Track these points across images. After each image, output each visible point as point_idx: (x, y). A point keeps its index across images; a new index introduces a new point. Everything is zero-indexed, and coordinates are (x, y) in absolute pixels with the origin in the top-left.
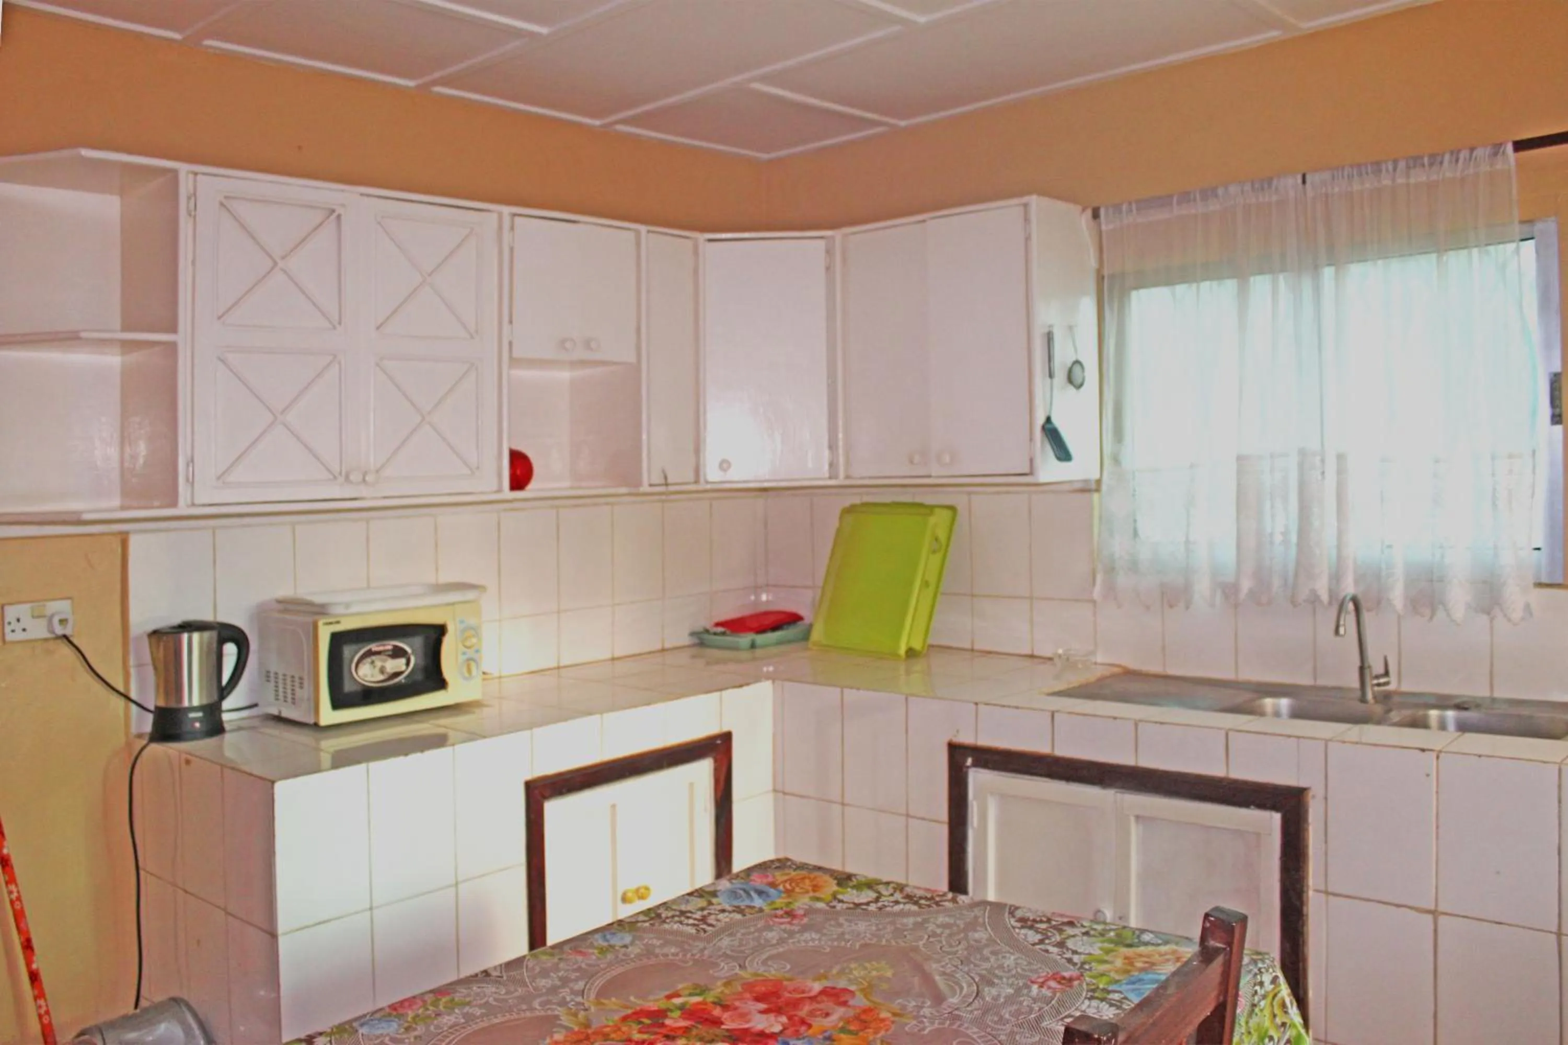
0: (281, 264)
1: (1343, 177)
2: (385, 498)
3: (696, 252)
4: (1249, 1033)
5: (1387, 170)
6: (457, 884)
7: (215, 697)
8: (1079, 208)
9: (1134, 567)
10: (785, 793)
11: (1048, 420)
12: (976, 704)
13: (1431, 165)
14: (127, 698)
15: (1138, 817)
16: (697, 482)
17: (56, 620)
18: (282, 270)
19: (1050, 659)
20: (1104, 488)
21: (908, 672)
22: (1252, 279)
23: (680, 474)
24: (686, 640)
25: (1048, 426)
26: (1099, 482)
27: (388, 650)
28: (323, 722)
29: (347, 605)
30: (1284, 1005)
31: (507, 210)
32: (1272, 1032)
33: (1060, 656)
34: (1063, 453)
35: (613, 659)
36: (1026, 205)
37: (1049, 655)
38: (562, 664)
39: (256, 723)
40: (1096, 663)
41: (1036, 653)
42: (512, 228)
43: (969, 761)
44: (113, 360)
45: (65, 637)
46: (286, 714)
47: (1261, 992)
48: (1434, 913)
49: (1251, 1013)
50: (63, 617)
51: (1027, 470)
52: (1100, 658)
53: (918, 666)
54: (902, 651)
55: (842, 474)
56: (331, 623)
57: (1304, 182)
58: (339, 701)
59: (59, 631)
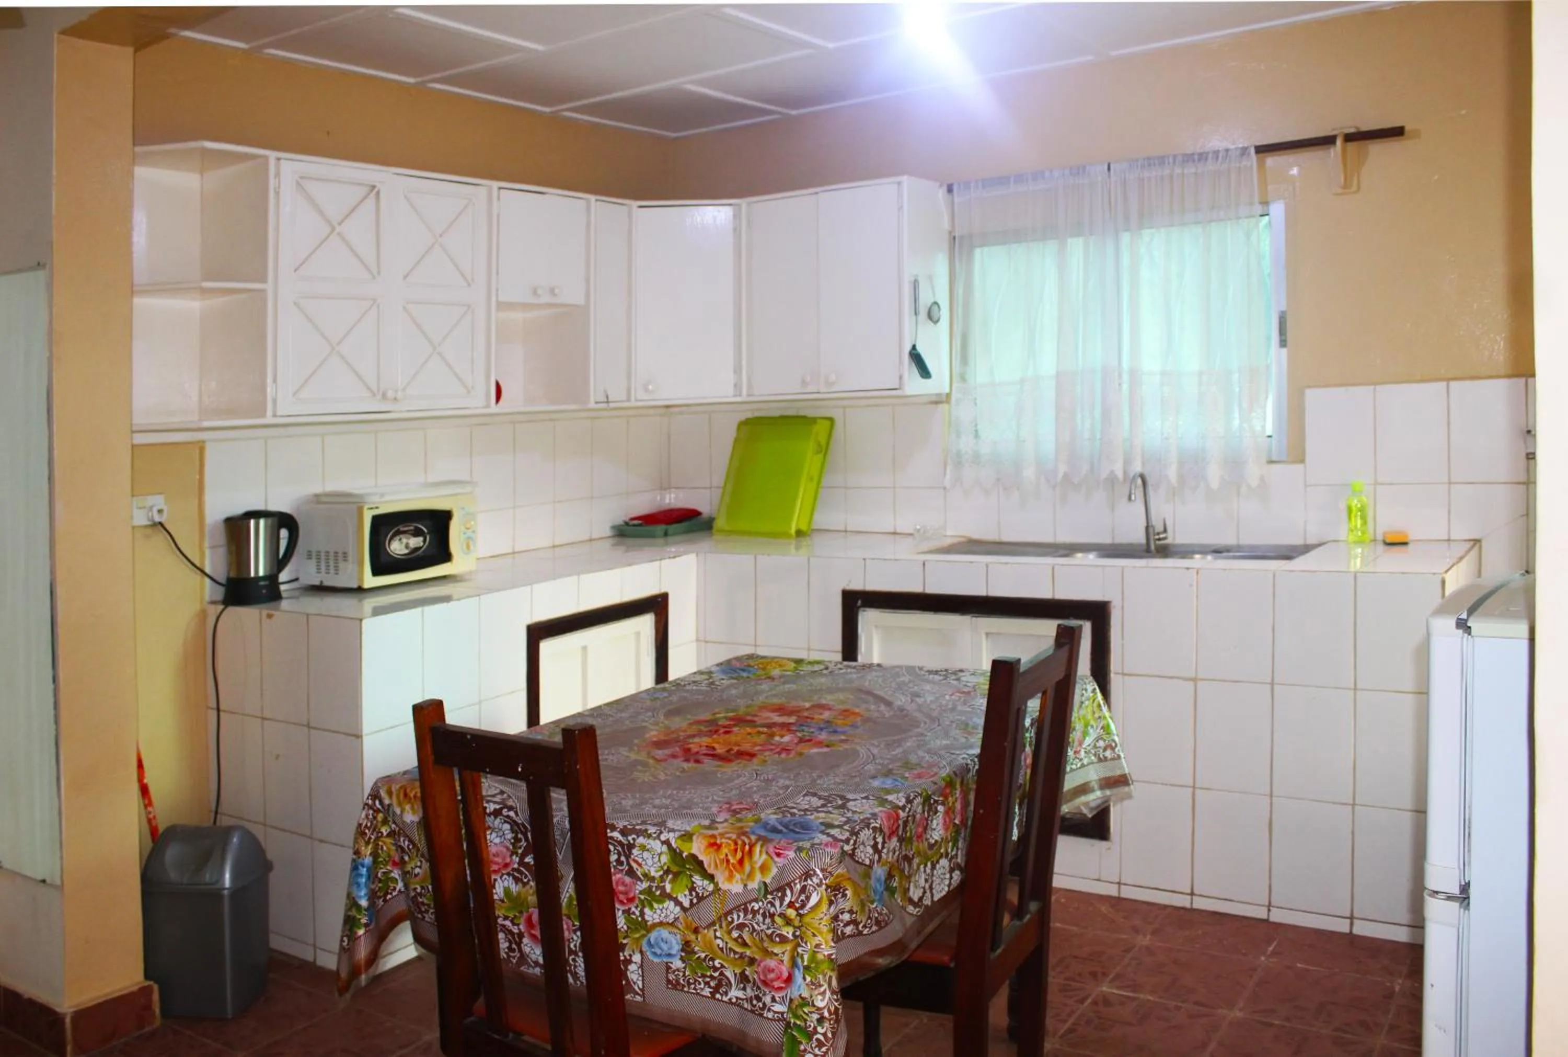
0: (338, 229)
1: (1137, 166)
2: (409, 411)
3: (630, 215)
4: (1079, 719)
5: (1169, 163)
6: (480, 702)
7: (275, 571)
8: (938, 184)
9: (976, 458)
10: (706, 642)
11: (914, 347)
12: (864, 559)
13: (1199, 160)
14: (202, 571)
15: (987, 634)
16: (629, 400)
17: (155, 510)
18: (339, 234)
19: (911, 535)
20: (953, 399)
21: (797, 548)
22: (1069, 240)
23: (617, 394)
24: (608, 532)
25: (914, 352)
26: (948, 396)
27: (411, 530)
28: (366, 585)
29: (382, 495)
30: (1099, 705)
31: (495, 184)
32: (1092, 723)
33: (918, 531)
34: (924, 372)
35: (554, 547)
36: (899, 183)
37: (911, 531)
38: (517, 550)
39: (297, 593)
40: (945, 536)
41: (898, 531)
42: (499, 199)
43: (859, 602)
44: (193, 305)
45: (161, 524)
46: (328, 583)
47: (1086, 695)
48: (1194, 680)
49: (1081, 706)
50: (160, 508)
51: (897, 387)
52: (949, 533)
53: (805, 542)
54: (793, 531)
55: (744, 392)
56: (372, 508)
57: (1109, 169)
58: (377, 571)
59: (157, 519)
